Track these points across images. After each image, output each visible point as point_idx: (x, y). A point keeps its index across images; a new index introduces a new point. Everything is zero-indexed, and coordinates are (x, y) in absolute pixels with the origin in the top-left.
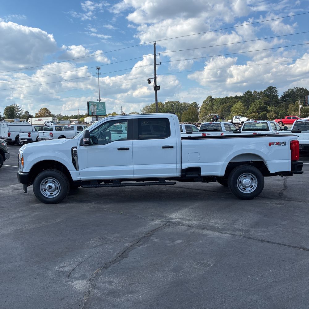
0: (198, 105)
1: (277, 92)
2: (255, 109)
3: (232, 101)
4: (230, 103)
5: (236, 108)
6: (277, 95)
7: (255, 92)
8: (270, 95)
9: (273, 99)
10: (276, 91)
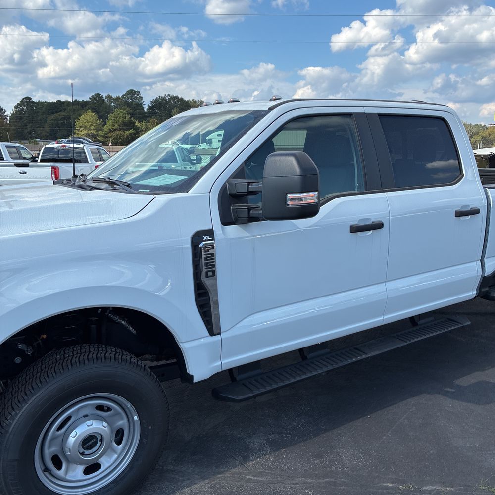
0: (5, 111)
1: (142, 100)
2: (117, 125)
3: (69, 108)
4: (66, 111)
5: (85, 121)
6: (141, 104)
7: (109, 96)
8: (132, 103)
9: (136, 110)
10: (141, 98)
